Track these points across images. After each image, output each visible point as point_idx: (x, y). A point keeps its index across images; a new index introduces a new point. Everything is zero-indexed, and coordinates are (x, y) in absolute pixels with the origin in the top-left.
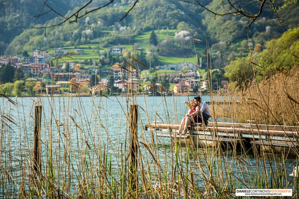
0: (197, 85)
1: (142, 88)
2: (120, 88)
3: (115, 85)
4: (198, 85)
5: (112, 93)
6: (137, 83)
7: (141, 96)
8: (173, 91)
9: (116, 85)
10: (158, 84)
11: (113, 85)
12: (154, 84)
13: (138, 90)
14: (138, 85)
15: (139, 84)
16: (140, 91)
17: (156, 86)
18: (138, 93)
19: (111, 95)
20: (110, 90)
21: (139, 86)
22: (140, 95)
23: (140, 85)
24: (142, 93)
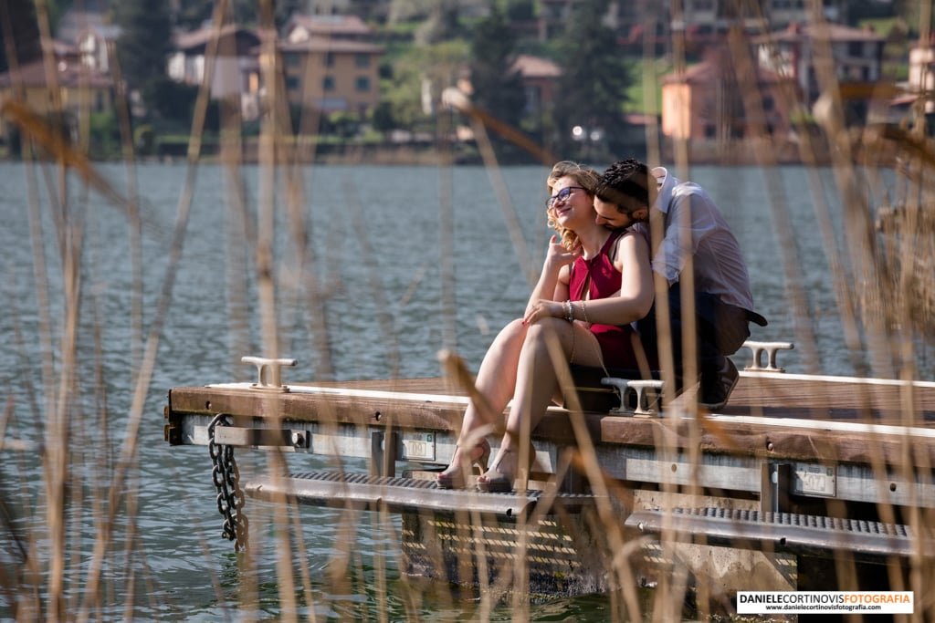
0: (856, 73)
1: (397, 95)
2: (218, 91)
3: (177, 67)
4: (866, 71)
5: (148, 137)
6: (362, 58)
7: (391, 164)
8: (659, 119)
9: (189, 68)
10: (532, 66)
11: (163, 67)
12: (502, 65)
13: (370, 113)
14: (371, 72)
15: (376, 64)
16: (385, 120)
17: (519, 81)
18: (370, 134)
19: (144, 152)
20: (138, 112)
21: (375, 80)
22: (383, 156)
23: (386, 73)
24: (399, 136)
